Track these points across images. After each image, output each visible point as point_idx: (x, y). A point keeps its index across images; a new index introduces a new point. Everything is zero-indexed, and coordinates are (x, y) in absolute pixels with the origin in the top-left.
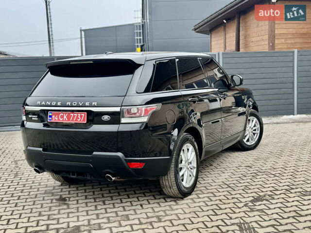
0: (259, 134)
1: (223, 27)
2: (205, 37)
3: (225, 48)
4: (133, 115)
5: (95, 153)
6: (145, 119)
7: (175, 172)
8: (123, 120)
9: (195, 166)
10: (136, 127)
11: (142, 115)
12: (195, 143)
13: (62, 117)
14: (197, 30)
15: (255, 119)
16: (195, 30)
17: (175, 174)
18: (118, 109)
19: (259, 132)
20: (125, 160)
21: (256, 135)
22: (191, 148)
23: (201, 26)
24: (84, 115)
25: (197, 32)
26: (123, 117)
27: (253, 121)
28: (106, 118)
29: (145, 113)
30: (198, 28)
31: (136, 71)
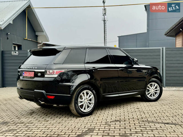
0: (159, 93)
3: (182, 46)
4: (51, 74)
5: (35, 90)
6: (56, 76)
7: (74, 103)
8: (46, 76)
9: (94, 102)
10: (52, 79)
11: (55, 74)
12: (94, 91)
13: (27, 74)
14: (167, 35)
15: (156, 85)
16: (166, 35)
17: (74, 104)
18: (44, 71)
19: (159, 92)
20: (46, 94)
21: (157, 93)
22: (90, 92)
23: (169, 32)
24: (33, 73)
25: (167, 36)
26: (46, 74)
27: (154, 85)
28: (39, 74)
29: (56, 73)
30: (167, 34)
31: (57, 54)
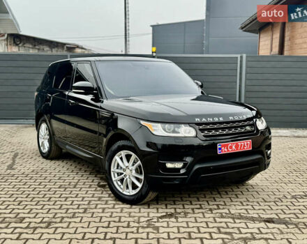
1: (270, 26)
2: (252, 37)
3: (271, 50)
16: (242, 28)
23: (248, 25)
25: (244, 31)
